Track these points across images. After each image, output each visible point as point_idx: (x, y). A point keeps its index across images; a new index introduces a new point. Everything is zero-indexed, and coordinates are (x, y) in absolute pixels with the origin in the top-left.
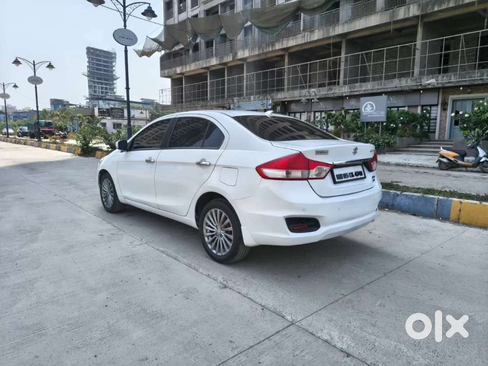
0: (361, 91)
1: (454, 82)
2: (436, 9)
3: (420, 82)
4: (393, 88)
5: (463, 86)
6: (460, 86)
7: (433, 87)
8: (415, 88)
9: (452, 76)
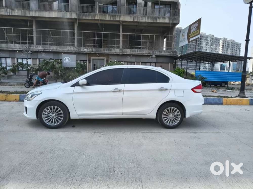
0: (50, 50)
1: (94, 52)
2: (84, 18)
3: (80, 50)
4: (67, 50)
5: (98, 54)
6: (97, 54)
7: (86, 52)
8: (78, 52)
9: (93, 49)
